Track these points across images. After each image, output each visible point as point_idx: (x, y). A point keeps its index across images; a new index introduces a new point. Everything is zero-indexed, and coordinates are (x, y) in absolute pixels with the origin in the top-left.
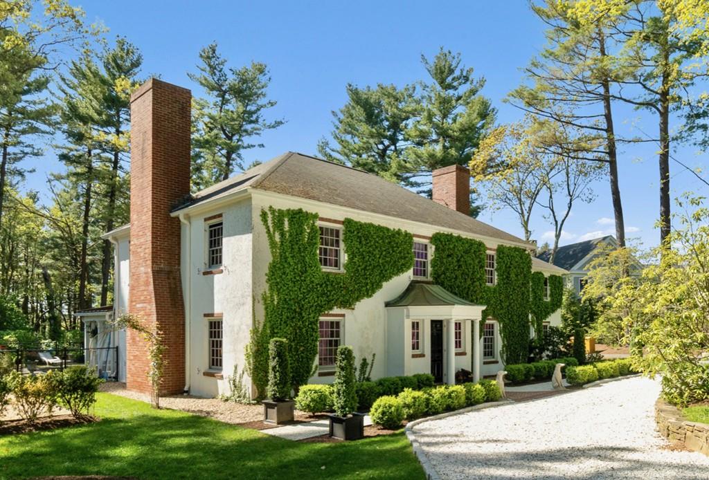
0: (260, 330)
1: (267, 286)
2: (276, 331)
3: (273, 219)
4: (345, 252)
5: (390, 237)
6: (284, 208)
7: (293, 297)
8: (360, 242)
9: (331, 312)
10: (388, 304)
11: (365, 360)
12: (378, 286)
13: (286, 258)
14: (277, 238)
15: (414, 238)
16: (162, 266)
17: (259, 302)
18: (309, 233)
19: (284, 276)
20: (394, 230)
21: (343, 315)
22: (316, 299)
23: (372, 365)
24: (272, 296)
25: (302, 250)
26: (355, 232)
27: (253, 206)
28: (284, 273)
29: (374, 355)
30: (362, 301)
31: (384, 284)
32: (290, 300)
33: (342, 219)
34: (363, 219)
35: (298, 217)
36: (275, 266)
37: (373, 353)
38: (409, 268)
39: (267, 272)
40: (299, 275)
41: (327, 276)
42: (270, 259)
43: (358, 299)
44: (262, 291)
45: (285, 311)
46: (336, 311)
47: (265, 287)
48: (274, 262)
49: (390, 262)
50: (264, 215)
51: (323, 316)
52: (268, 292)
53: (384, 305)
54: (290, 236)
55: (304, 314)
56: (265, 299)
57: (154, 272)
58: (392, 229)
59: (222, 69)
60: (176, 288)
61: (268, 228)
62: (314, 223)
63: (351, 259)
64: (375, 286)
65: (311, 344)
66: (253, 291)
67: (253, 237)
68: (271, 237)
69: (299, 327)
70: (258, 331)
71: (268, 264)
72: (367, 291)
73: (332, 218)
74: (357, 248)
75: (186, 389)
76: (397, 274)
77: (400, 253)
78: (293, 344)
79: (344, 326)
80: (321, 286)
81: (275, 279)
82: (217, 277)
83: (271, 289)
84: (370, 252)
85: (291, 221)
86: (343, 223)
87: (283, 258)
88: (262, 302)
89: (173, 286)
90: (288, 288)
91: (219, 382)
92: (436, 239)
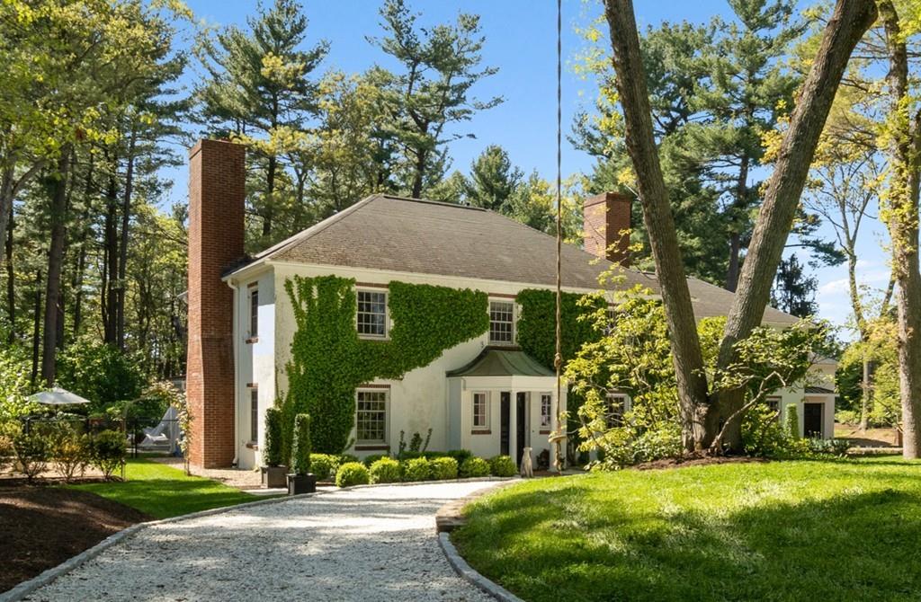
0: (284, 400)
1: (291, 357)
2: (300, 401)
3: (299, 288)
4: (391, 318)
5: (451, 298)
6: (313, 276)
7: (321, 367)
8: (410, 307)
9: (371, 383)
10: (450, 374)
11: (417, 436)
12: (436, 353)
13: (313, 327)
14: (304, 307)
15: (489, 298)
16: (213, 333)
17: (282, 372)
18: (343, 300)
19: (310, 346)
20: (460, 289)
21: (389, 386)
22: (350, 369)
23: (428, 441)
24: (298, 365)
25: (333, 318)
26: (403, 296)
27: (276, 277)
28: (311, 343)
29: (430, 430)
30: (413, 370)
31: (445, 352)
32: (317, 370)
33: (387, 283)
34: (414, 280)
35: (328, 284)
36: (300, 336)
37: (429, 427)
38: (481, 333)
39: (292, 341)
40: (329, 345)
41: (365, 344)
42: (296, 328)
43: (408, 368)
44: (286, 361)
45: (312, 381)
46: (377, 381)
47: (290, 357)
48: (300, 331)
49: (451, 327)
50: (288, 284)
51: (361, 386)
52: (292, 362)
53: (445, 375)
54: (319, 304)
55: (333, 385)
56: (289, 368)
57: (203, 340)
58: (457, 289)
59: (410, 29)
60: (227, 356)
61: (293, 297)
62: (349, 288)
63: (397, 326)
64: (430, 354)
65: (344, 416)
66: (276, 362)
67: (276, 308)
68: (296, 306)
69: (328, 398)
70: (281, 402)
71: (293, 334)
72: (419, 360)
73: (374, 282)
74: (405, 313)
75: (234, 462)
76: (462, 340)
77: (466, 316)
78: (321, 416)
79: (390, 398)
80: (357, 355)
81: (301, 349)
82: (255, 345)
83: (296, 359)
84: (422, 317)
85: (319, 289)
86: (387, 286)
87: (311, 327)
88: (285, 372)
89: (224, 354)
90: (315, 358)
91: (256, 452)
92: (522, 297)
